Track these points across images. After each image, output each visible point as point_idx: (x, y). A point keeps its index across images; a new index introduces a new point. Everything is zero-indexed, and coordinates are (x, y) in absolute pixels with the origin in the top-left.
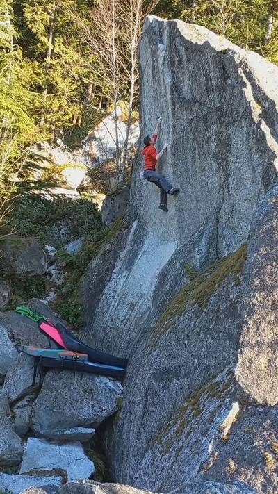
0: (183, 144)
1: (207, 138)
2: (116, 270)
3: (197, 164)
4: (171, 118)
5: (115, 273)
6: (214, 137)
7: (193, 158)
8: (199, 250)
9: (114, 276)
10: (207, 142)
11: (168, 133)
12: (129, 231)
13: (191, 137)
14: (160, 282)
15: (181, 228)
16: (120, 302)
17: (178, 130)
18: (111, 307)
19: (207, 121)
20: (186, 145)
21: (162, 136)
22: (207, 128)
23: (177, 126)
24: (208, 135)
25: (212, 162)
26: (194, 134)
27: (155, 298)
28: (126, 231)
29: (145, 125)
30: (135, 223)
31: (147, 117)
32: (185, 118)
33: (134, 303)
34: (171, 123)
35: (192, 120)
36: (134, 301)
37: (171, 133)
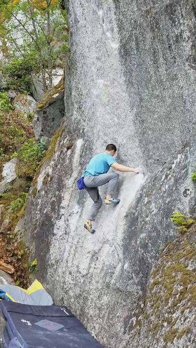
0: (137, 44)
1: (177, 36)
2: (64, 203)
3: (162, 70)
4: (113, 10)
5: (63, 208)
6: (186, 34)
7: (155, 62)
8: (186, 190)
9: (62, 211)
10: (177, 41)
11: (112, 30)
12: (73, 152)
13: (149, 35)
14: (130, 227)
15: (146, 151)
16: (76, 248)
17: (127, 26)
18: (66, 254)
19: (173, 12)
20: (141, 45)
21: (104, 33)
22: (174, 22)
23: (124, 20)
24: (177, 32)
25: (187, 68)
26: (152, 30)
27: (126, 248)
28: (69, 152)
29: (77, 21)
30: (79, 143)
31: (79, 11)
32: (136, 9)
33: (97, 251)
34: (114, 17)
35: (148, 12)
36: (96, 249)
37: (116, 30)
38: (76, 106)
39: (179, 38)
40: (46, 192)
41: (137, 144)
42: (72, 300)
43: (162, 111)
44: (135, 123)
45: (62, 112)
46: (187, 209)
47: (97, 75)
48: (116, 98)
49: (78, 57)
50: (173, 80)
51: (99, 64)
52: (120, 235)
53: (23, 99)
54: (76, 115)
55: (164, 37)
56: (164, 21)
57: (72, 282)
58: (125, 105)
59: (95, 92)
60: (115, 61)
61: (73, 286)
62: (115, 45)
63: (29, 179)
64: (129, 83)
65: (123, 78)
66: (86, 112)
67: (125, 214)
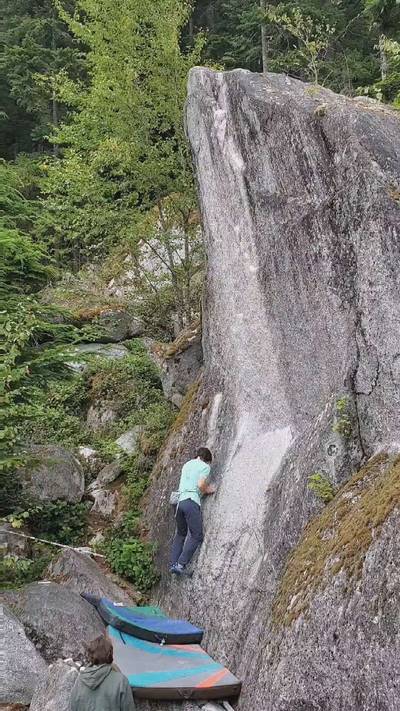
0: (276, 266)
1: (316, 254)
3: (304, 297)
4: (250, 224)
6: (325, 252)
7: (296, 287)
8: (331, 446)
10: (316, 261)
11: (250, 248)
12: (209, 412)
13: (288, 254)
14: (272, 505)
15: (293, 402)
16: (209, 541)
17: (265, 244)
19: (309, 226)
20: (280, 268)
21: (241, 254)
22: (312, 237)
23: (262, 237)
24: (315, 249)
25: (329, 293)
26: (291, 249)
27: (267, 534)
28: (205, 411)
29: (212, 239)
30: (218, 398)
31: (213, 226)
32: (273, 223)
33: (234, 543)
34: (251, 233)
35: (285, 226)
36: (233, 540)
37: (254, 249)
38: (215, 350)
39: (318, 257)
40: (174, 469)
41: (283, 394)
42: (201, 613)
43: (306, 348)
44: (279, 368)
45: (201, 361)
46: (334, 473)
47: (237, 308)
48: (257, 335)
49: (215, 286)
50: (315, 308)
51: (238, 293)
52: (261, 517)
53: (161, 349)
54: (214, 362)
55: (303, 256)
56: (302, 238)
57: (201, 588)
58: (267, 345)
59: (234, 330)
60: (253, 288)
61: (202, 593)
62: (253, 269)
63: (154, 453)
64: (271, 315)
65: (264, 309)
66: (226, 357)
67: (267, 488)
